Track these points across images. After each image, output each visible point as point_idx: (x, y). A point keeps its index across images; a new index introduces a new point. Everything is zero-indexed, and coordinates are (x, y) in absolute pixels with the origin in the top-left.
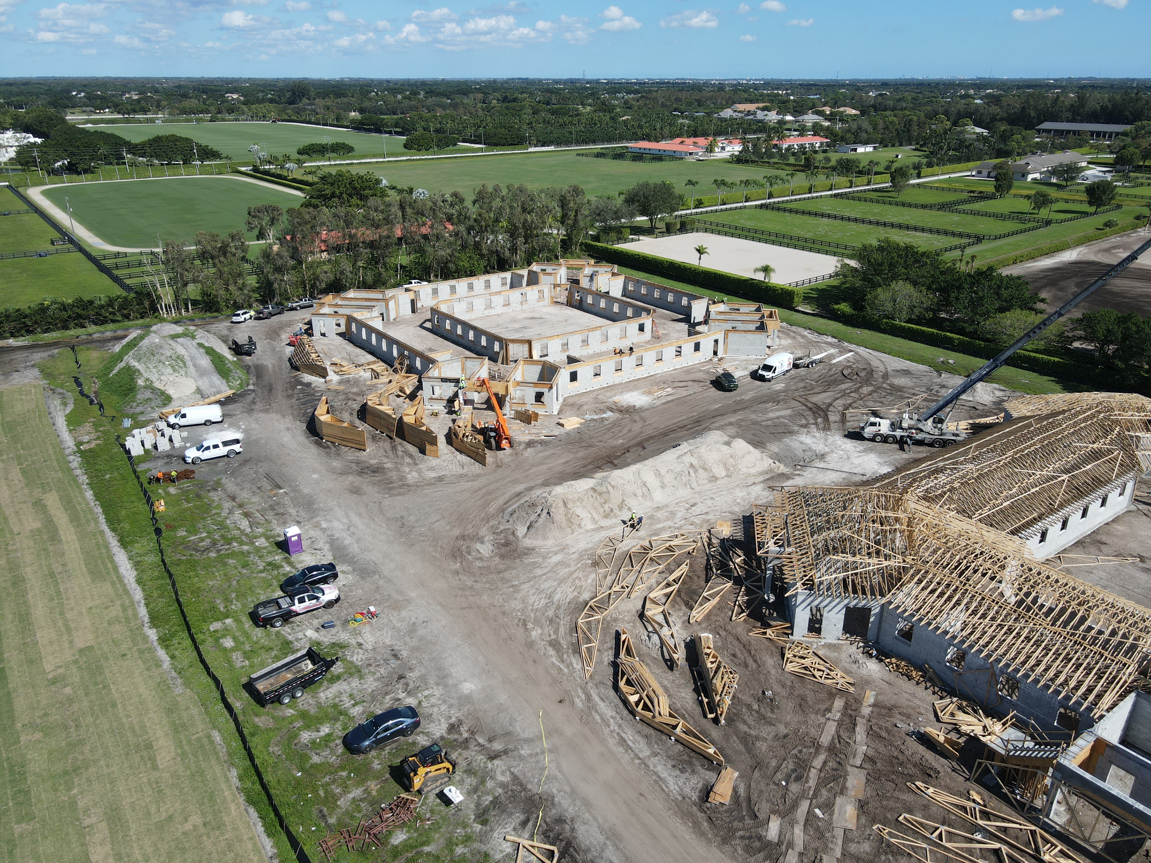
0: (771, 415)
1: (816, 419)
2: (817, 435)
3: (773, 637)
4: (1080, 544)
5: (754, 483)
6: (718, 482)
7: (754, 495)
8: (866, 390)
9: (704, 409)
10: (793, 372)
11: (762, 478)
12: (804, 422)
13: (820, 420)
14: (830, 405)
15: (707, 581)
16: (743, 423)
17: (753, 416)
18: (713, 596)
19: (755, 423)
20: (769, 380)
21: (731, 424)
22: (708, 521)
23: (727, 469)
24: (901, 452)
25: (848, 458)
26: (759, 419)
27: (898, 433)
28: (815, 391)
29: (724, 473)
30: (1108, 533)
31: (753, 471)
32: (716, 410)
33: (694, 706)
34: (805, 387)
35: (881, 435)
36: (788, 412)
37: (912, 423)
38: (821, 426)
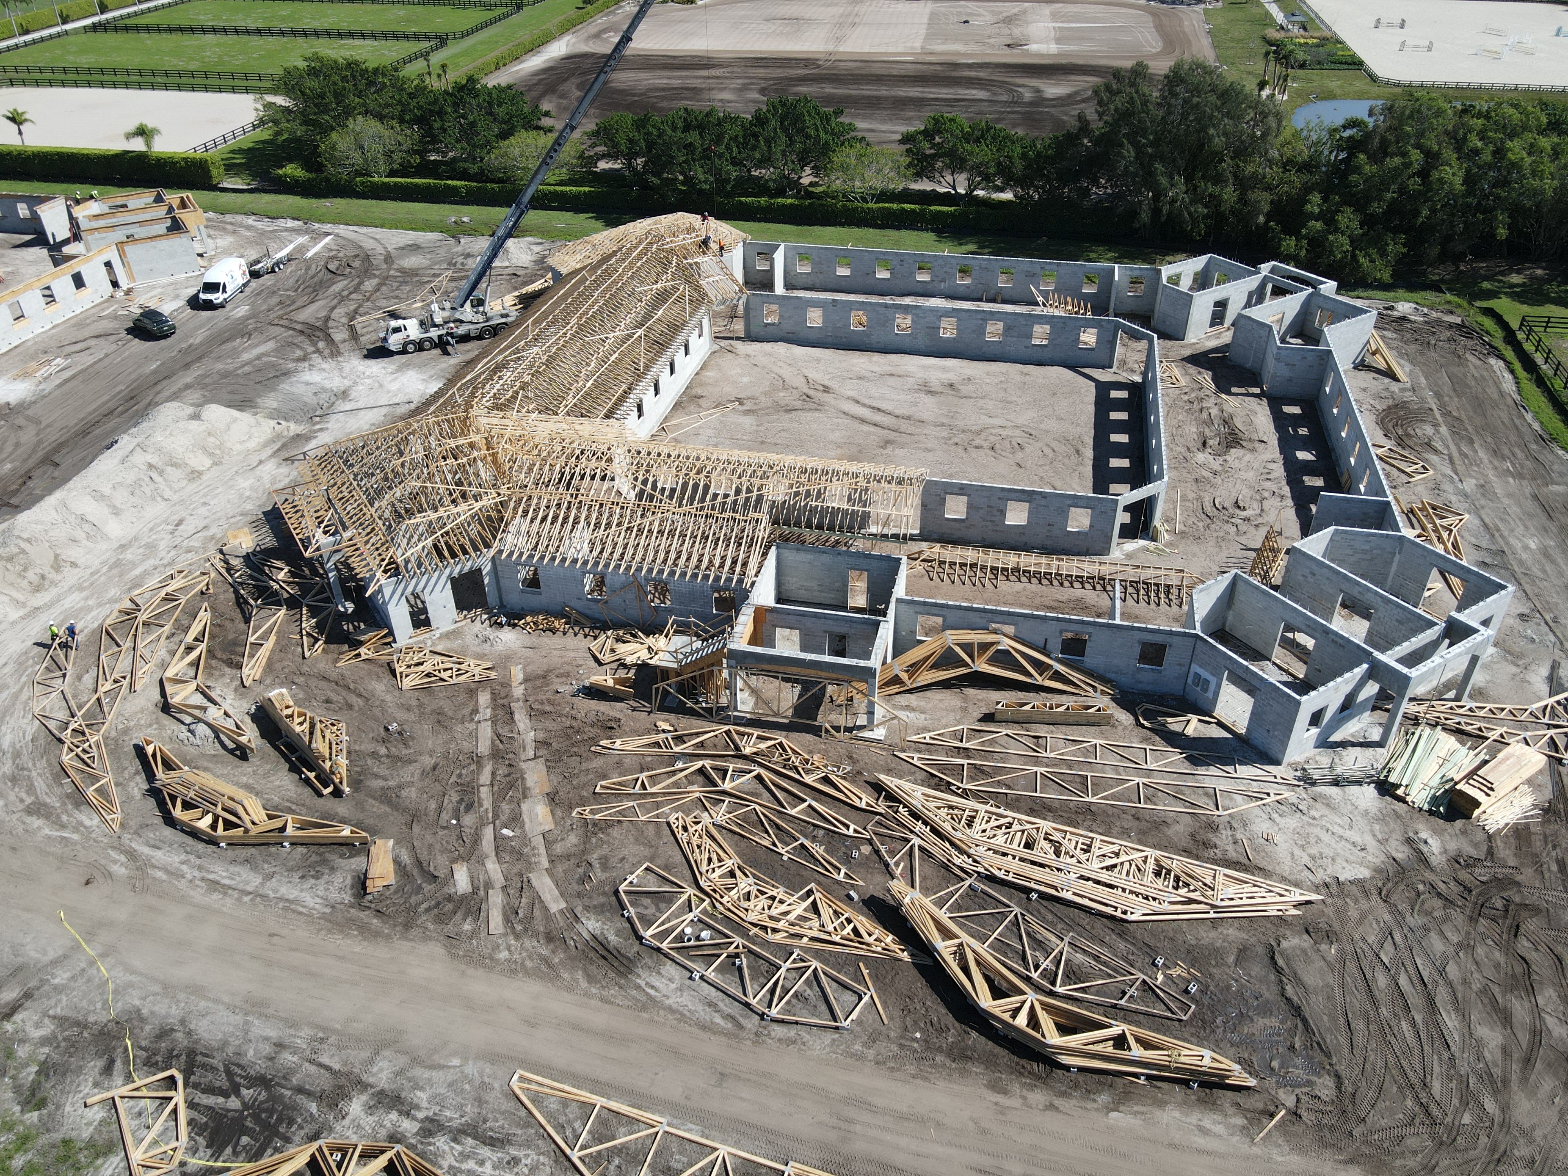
0: (246, 356)
1: (315, 344)
2: (325, 366)
3: (371, 655)
4: (678, 406)
5: (261, 462)
6: (204, 478)
7: (267, 479)
8: (369, 285)
9: (133, 376)
10: (254, 284)
11: (269, 451)
12: (299, 353)
13: (321, 345)
14: (327, 319)
15: (247, 621)
16: (207, 380)
17: (219, 366)
18: (265, 636)
19: (225, 375)
20: (222, 306)
21: (188, 387)
22: (212, 537)
23: (211, 455)
24: (446, 358)
25: (381, 386)
26: (230, 367)
27: (434, 333)
28: (299, 303)
29: (208, 462)
30: (701, 385)
31: (252, 444)
32: (155, 372)
33: (299, 790)
34: (281, 303)
35: (412, 342)
36: (270, 345)
37: (446, 314)
38: (327, 352)
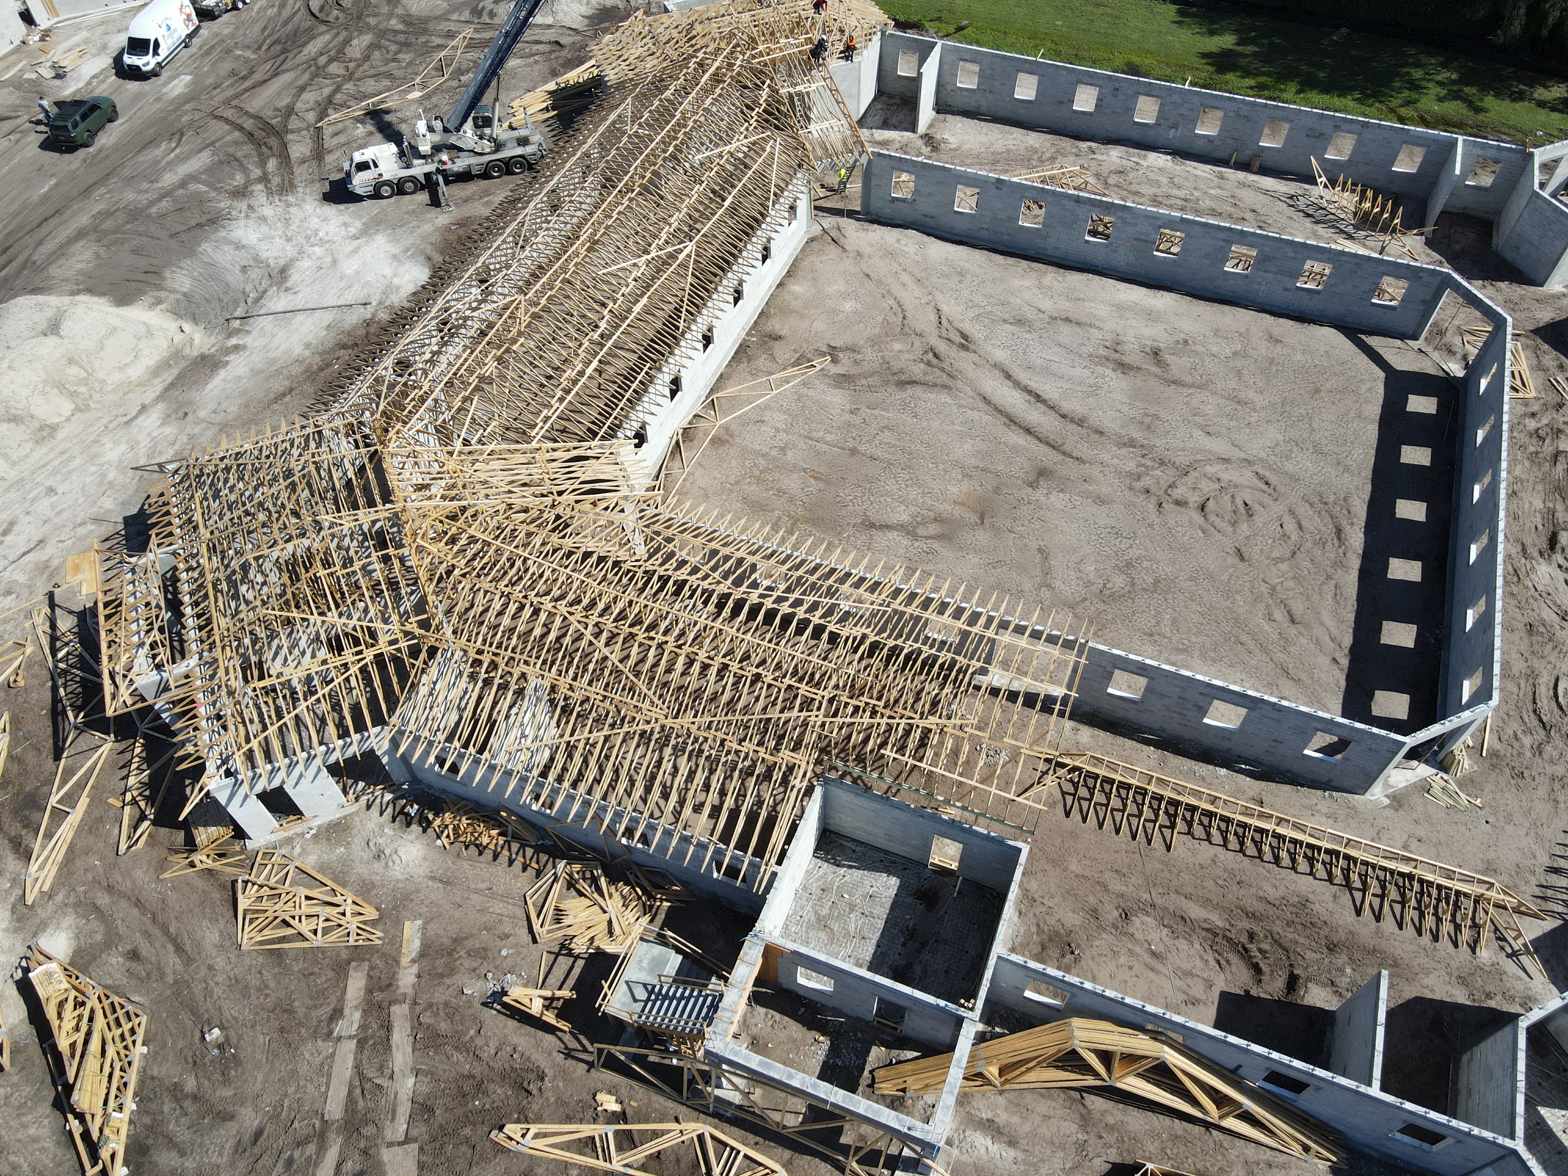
0: (169, 179)
1: (263, 164)
2: (268, 211)
3: (209, 863)
5: (144, 409)
6: (60, 435)
7: (144, 442)
8: (359, 44)
9: (15, 207)
10: (208, 29)
11: (158, 387)
12: (239, 179)
13: (272, 164)
14: (290, 111)
15: (57, 758)
16: (108, 224)
17: (130, 196)
18: (70, 799)
19: (136, 214)
20: (154, 74)
21: (81, 234)
22: (46, 565)
23: (73, 395)
25: (334, 262)
26: (143, 199)
28: (258, 76)
29: (67, 407)
30: (785, 311)
31: (137, 372)
32: (45, 198)
34: (233, 73)
35: (388, 183)
36: (204, 159)
37: (437, 138)
38: (276, 180)
